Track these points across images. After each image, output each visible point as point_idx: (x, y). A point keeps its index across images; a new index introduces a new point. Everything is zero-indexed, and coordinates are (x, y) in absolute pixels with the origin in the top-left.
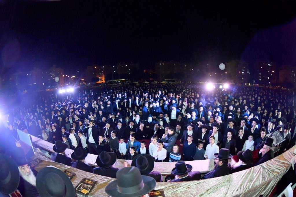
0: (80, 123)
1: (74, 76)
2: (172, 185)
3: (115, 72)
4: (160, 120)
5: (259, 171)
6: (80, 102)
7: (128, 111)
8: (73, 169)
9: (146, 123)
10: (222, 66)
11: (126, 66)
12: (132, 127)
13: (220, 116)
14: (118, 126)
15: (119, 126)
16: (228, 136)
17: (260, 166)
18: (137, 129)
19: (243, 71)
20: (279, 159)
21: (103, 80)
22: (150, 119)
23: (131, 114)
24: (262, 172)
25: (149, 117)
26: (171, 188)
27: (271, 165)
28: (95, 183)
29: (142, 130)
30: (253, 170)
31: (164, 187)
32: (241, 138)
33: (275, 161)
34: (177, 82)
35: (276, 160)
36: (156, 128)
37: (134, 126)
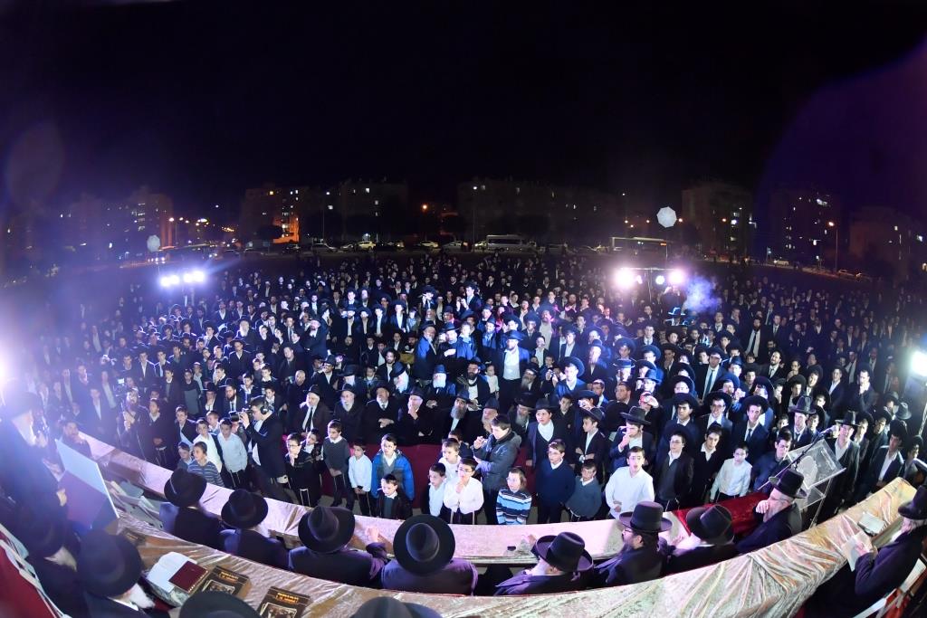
0: (230, 391)
1: (204, 220)
2: (502, 605)
3: (331, 208)
4: (471, 382)
5: (740, 575)
6: (223, 316)
7: (371, 348)
8: (237, 562)
9: (428, 392)
10: (667, 217)
11: (368, 190)
12: (386, 404)
13: (653, 380)
14: (343, 401)
15: (348, 400)
16: (672, 446)
17: (748, 560)
18: (400, 410)
19: (734, 218)
20: (810, 540)
21: (292, 234)
22: (440, 380)
23: (381, 361)
24: (748, 579)
25: (438, 374)
26: (499, 611)
27: (779, 559)
28: (304, 600)
29: (415, 416)
30: (726, 570)
31: (483, 609)
32: (708, 457)
33: (795, 547)
34: (524, 246)
35: (798, 544)
36: (460, 411)
37: (390, 399)
